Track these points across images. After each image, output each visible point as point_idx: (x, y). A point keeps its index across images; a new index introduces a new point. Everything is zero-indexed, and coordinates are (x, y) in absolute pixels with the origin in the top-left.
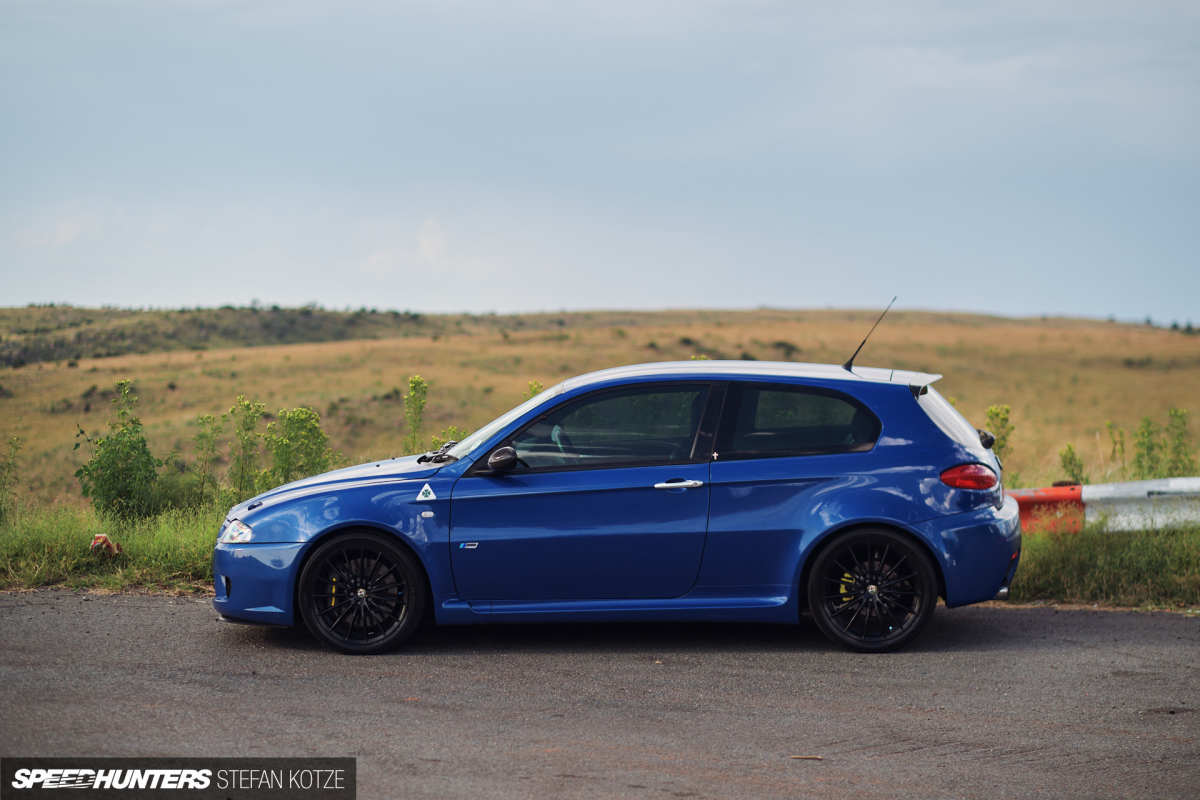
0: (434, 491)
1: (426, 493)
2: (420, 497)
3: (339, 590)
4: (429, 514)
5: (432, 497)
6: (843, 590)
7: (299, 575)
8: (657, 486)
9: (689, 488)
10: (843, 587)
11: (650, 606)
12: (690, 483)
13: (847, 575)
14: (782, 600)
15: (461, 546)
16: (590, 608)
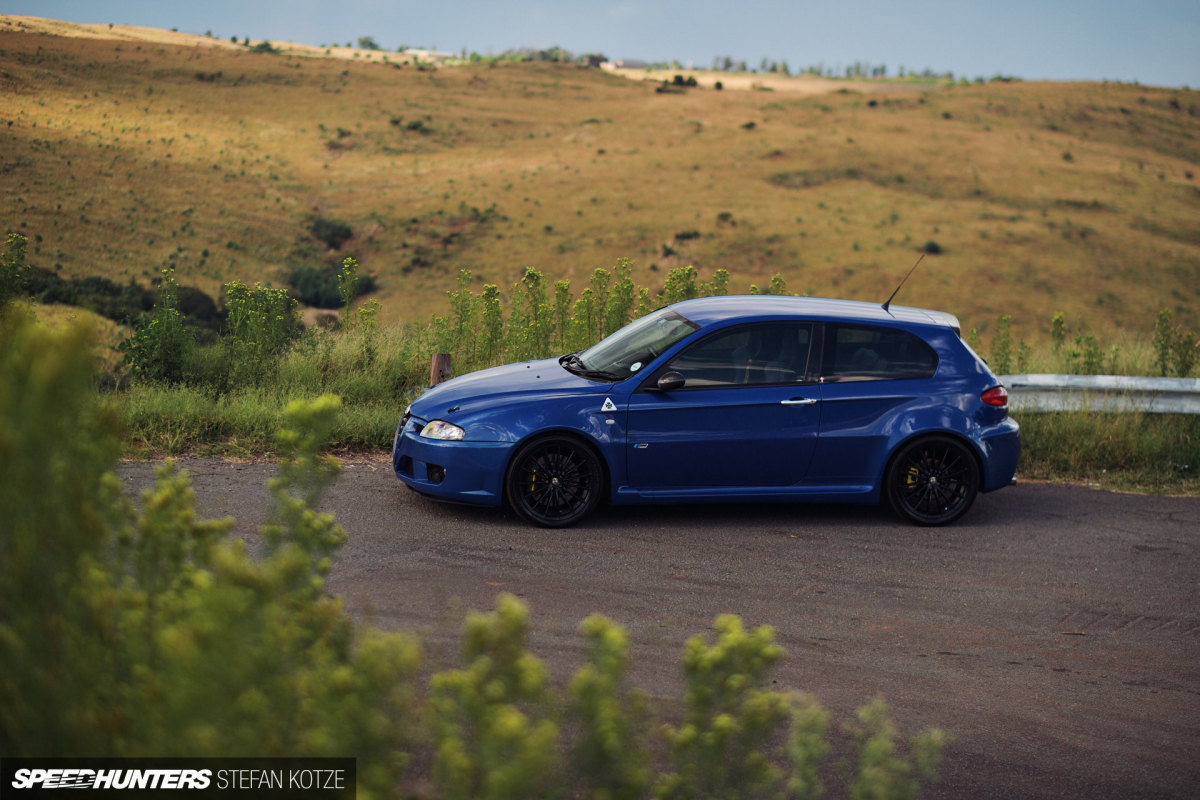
0: (615, 404)
1: (609, 405)
2: (604, 408)
3: (537, 478)
4: (611, 422)
5: (614, 408)
6: (909, 481)
7: (508, 467)
8: (783, 402)
9: (806, 405)
10: (910, 477)
11: (775, 491)
12: (809, 401)
13: (913, 469)
14: (870, 488)
15: (635, 446)
16: (739, 492)
